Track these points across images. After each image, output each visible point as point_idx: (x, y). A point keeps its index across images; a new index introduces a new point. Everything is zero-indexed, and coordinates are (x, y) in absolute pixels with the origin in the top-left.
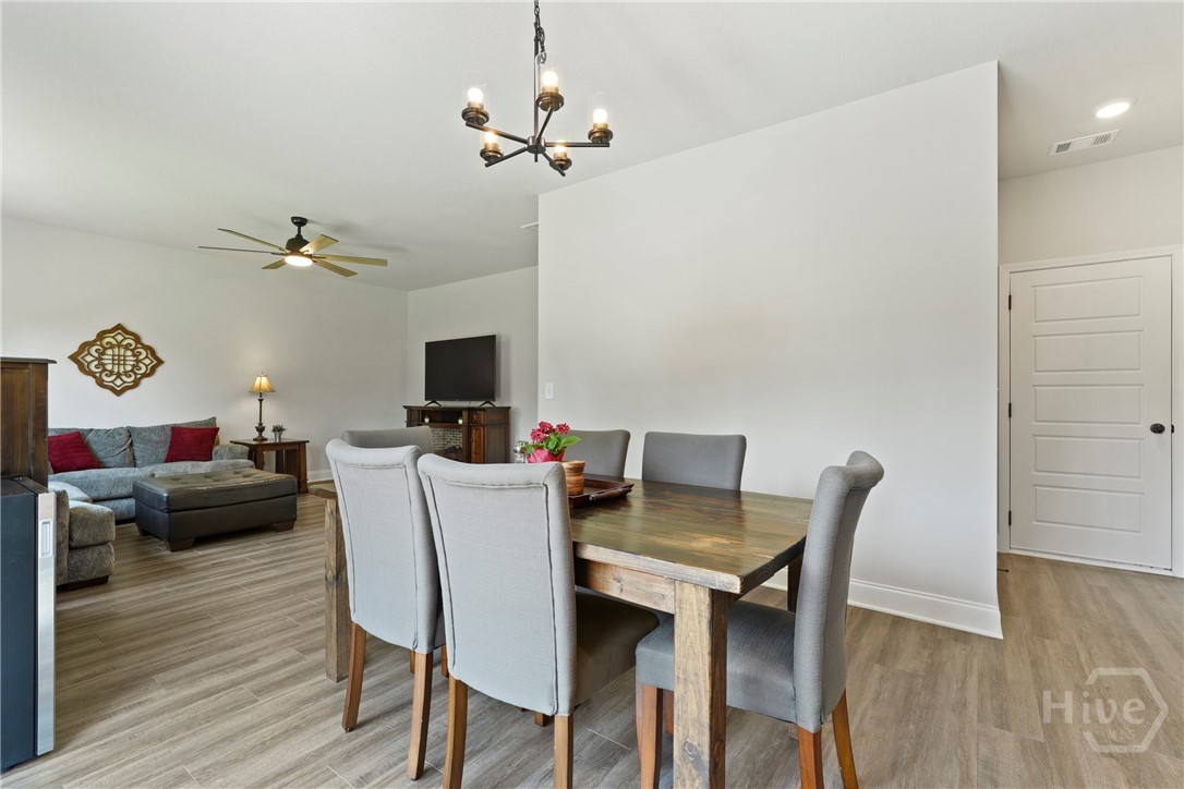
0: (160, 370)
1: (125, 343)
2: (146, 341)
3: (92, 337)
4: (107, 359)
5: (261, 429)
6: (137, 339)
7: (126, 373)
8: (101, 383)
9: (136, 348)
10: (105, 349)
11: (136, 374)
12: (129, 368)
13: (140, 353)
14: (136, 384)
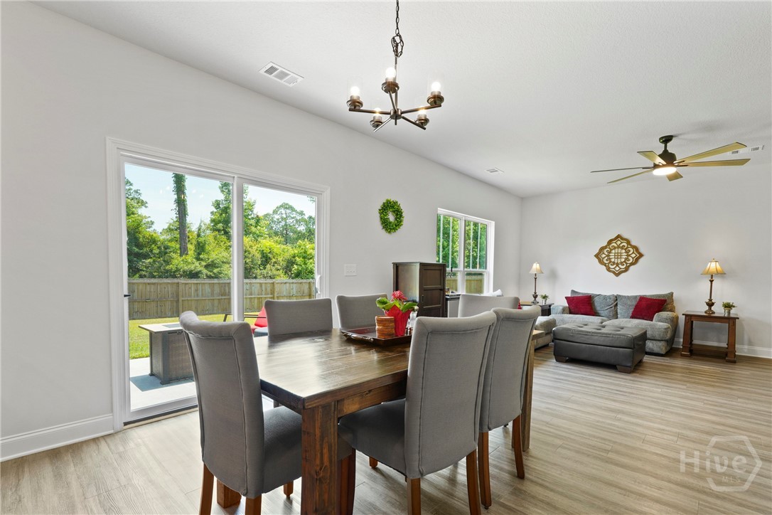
0: (641, 260)
1: (621, 245)
2: (633, 243)
3: (605, 244)
4: (612, 256)
5: (710, 304)
6: (628, 242)
7: (622, 263)
8: (609, 270)
9: (627, 248)
10: (611, 250)
11: (627, 263)
12: (623, 260)
13: (630, 251)
14: (626, 269)
